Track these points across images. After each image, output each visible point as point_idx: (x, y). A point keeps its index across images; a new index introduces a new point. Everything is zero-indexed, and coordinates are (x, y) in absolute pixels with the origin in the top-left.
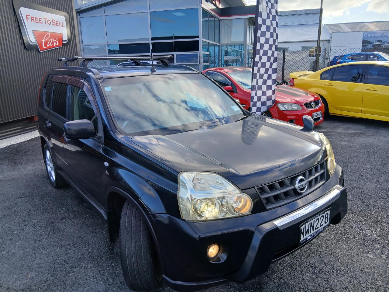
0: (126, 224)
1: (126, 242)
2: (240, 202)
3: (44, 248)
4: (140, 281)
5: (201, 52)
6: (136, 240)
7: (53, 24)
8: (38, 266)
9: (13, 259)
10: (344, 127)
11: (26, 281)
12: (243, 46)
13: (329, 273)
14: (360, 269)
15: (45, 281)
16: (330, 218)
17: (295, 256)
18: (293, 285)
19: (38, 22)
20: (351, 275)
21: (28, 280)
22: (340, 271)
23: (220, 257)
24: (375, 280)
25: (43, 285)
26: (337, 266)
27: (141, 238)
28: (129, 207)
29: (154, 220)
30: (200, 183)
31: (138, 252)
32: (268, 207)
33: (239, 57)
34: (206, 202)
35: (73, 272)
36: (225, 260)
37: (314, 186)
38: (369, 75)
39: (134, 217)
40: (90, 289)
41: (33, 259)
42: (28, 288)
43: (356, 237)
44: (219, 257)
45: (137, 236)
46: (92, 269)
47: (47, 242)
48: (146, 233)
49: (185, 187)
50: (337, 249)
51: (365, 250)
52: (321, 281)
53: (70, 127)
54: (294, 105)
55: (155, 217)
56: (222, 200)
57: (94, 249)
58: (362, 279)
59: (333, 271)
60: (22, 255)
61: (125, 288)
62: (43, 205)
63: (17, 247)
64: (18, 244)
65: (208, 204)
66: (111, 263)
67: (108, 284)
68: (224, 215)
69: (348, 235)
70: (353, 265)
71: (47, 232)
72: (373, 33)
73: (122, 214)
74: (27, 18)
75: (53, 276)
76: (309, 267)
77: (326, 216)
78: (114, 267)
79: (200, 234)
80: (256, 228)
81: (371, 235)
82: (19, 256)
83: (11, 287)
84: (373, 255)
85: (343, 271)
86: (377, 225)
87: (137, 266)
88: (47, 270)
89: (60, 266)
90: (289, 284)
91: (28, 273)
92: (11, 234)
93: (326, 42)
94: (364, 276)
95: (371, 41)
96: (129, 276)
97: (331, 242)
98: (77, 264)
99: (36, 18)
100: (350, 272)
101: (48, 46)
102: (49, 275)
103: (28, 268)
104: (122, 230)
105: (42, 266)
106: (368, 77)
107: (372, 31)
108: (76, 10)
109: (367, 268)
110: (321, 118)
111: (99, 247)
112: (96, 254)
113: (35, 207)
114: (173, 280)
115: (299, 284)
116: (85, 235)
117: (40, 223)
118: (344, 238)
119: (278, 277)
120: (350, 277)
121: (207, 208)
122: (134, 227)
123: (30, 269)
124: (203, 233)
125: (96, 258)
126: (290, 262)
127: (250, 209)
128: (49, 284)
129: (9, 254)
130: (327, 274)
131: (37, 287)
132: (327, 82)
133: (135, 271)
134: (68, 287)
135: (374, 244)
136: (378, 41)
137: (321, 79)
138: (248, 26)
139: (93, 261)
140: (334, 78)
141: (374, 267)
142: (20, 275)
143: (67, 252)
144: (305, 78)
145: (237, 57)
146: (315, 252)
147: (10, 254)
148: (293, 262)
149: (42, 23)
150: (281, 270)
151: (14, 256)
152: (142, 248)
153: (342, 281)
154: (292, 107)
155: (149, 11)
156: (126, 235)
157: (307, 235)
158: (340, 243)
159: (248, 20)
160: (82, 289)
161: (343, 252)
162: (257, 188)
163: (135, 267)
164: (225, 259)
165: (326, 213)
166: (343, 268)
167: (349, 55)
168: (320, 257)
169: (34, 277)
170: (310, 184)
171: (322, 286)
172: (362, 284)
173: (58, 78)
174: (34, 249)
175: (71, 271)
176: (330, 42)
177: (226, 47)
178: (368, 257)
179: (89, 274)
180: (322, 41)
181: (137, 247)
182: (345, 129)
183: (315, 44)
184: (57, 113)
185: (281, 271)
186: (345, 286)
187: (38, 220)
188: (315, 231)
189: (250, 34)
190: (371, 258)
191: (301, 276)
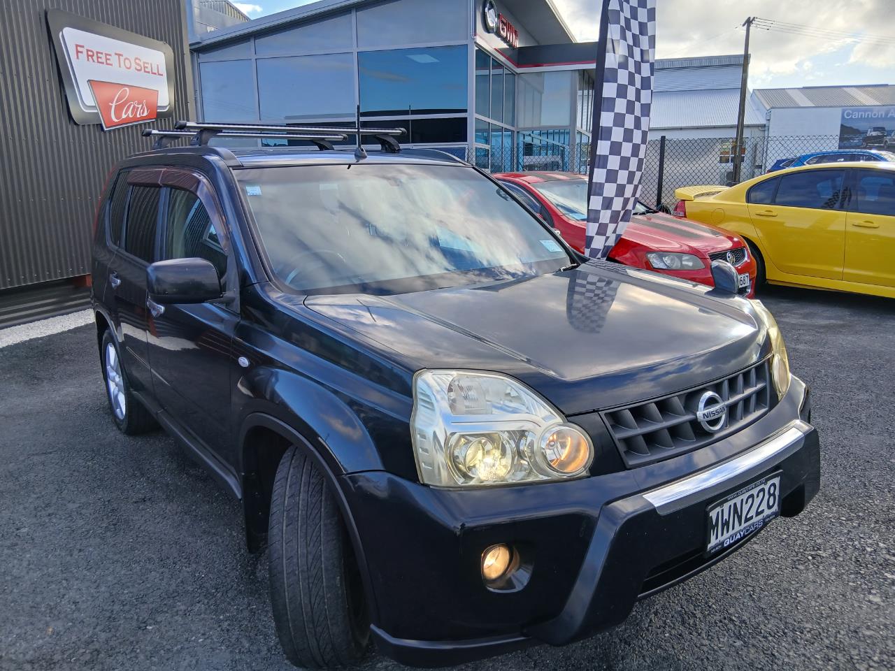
0: (286, 502)
1: (284, 544)
2: (563, 446)
3: (89, 567)
4: (315, 640)
5: (473, 143)
6: (309, 538)
7: (136, 69)
8: (73, 607)
9: (15, 590)
10: (802, 311)
11: (41, 641)
12: (567, 137)
13: (774, 637)
14: (852, 628)
15: (88, 643)
16: (779, 496)
17: (691, 597)
18: (688, 663)
19: (103, 63)
20: (828, 642)
21: (47, 638)
22: (802, 633)
23: (512, 578)
24: (888, 656)
25: (82, 651)
26: (795, 621)
27: (320, 535)
28: (293, 461)
29: (353, 489)
30: (466, 398)
31: (312, 569)
32: (631, 463)
33: (558, 159)
34: (480, 442)
35: (156, 623)
36: (526, 586)
37: (742, 419)
38: (859, 193)
39: (305, 486)
40: (194, 662)
41: (61, 590)
42: (44, 657)
43: (839, 556)
44: (510, 578)
45: (310, 531)
46: (202, 616)
47: (99, 554)
48: (333, 523)
49: (430, 404)
50: (793, 582)
51: (861, 585)
52: (756, 655)
53: (161, 275)
54: (685, 257)
55: (354, 480)
56: (520, 440)
57: (209, 572)
58: (856, 652)
59: (785, 633)
60: (36, 581)
61: (278, 663)
62: (94, 471)
63: (25, 564)
64: (28, 556)
65: (483, 449)
66: (249, 605)
67: (239, 652)
68: (524, 476)
69: (819, 549)
70: (833, 619)
71: (100, 531)
72: (865, 111)
73: (278, 477)
74: (78, 52)
75: (108, 631)
76: (726, 621)
77: (772, 492)
78: (255, 613)
79: (463, 519)
80: (601, 509)
81: (875, 551)
82: (29, 583)
83: (3, 655)
84: (881, 597)
85: (808, 632)
86: (888, 529)
87: (310, 602)
88: (94, 617)
89: (126, 608)
90: (679, 660)
91: (47, 624)
92: (15, 534)
93: (756, 130)
94: (862, 645)
95: (861, 129)
96: (289, 628)
97: (778, 566)
98: (165, 604)
99: (98, 53)
100: (825, 635)
101: (124, 116)
102: (97, 630)
103: (48, 611)
104: (276, 514)
105: (82, 607)
106: (857, 199)
107: (861, 106)
108: (191, 45)
109: (868, 628)
110: (749, 290)
111: (222, 567)
112: (213, 583)
113: (76, 474)
114: (395, 636)
115: (702, 660)
116: (190, 539)
117: (83, 511)
118: (810, 558)
119: (652, 645)
120: (827, 647)
121: (483, 458)
122: (306, 508)
123: (52, 615)
124: (471, 518)
125: (213, 591)
126: (679, 609)
127: (587, 463)
128: (96, 650)
129: (6, 578)
130: (770, 638)
131: (65, 656)
132: (762, 208)
133: (305, 616)
134: (142, 657)
135: (883, 572)
136: (876, 129)
137: (748, 201)
138: (580, 90)
139: (206, 598)
140: (778, 200)
141: (886, 624)
142: (29, 628)
143: (143, 578)
144: (711, 200)
145: (555, 156)
146: (741, 588)
147: (8, 578)
148: (687, 610)
149: (111, 65)
150: (659, 628)
151: (18, 584)
152: (323, 559)
153: (809, 655)
154: (681, 261)
155: (355, 50)
156: (284, 528)
157: (726, 535)
158: (801, 567)
159: (580, 75)
160: (176, 663)
161: (809, 589)
162: (606, 414)
163: (303, 605)
164: (525, 584)
165: (770, 483)
166: (809, 626)
167: (812, 155)
168: (753, 600)
169: (62, 633)
170: (732, 411)
171: (760, 666)
172: (857, 665)
173: (138, 175)
174: (65, 568)
175: (151, 621)
176: (766, 128)
177: (530, 135)
178: (869, 601)
179: (193, 629)
180: (748, 126)
181: (310, 557)
182: (805, 316)
183: (733, 134)
184: (135, 255)
185: (659, 631)
186: (814, 667)
187: (80, 503)
188: (744, 525)
189: (585, 110)
190: (876, 604)
191: (706, 642)
